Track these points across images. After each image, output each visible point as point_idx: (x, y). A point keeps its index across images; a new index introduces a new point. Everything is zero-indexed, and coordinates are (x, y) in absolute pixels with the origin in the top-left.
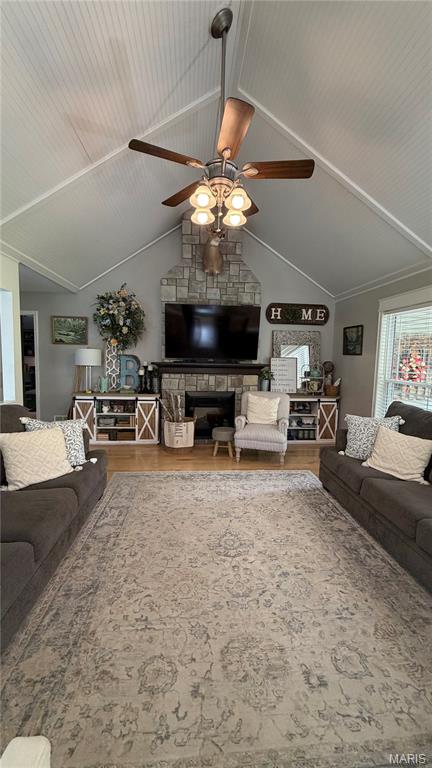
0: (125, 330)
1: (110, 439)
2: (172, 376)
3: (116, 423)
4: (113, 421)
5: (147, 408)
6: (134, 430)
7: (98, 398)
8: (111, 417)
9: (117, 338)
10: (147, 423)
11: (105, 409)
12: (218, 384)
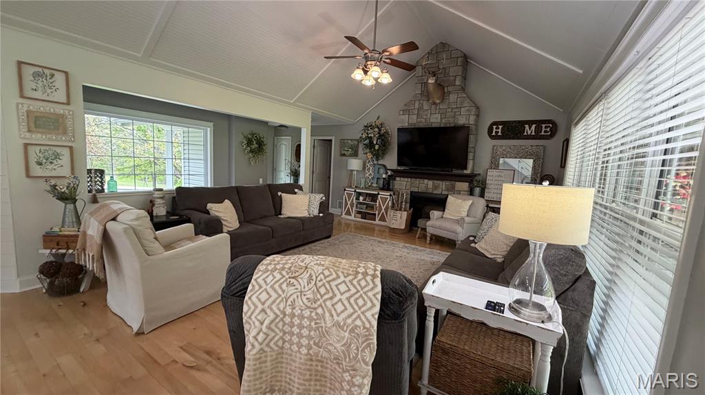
0: (377, 147)
1: (362, 218)
2: (402, 179)
3: (367, 208)
4: (365, 206)
5: (384, 200)
6: (375, 214)
7: (357, 191)
8: (364, 204)
9: (372, 153)
10: (383, 210)
11: (361, 198)
12: (435, 187)
